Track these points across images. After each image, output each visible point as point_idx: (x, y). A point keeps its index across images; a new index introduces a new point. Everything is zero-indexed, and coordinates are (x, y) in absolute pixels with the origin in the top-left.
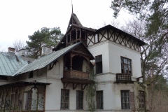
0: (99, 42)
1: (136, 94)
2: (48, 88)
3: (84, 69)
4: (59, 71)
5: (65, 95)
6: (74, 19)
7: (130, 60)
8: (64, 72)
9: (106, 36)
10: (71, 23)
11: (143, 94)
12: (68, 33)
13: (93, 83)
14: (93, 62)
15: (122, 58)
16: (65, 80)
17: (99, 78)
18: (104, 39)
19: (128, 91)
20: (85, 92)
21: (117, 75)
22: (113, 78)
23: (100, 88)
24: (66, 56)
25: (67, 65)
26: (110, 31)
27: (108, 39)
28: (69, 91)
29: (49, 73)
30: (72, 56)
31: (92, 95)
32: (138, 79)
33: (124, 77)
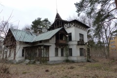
0: (70, 27)
1: (86, 50)
2: (50, 47)
3: (64, 39)
5: (56, 50)
6: (58, 16)
7: (83, 35)
8: (56, 41)
9: (73, 24)
11: (89, 50)
12: (55, 22)
13: (68, 45)
14: (67, 36)
15: (80, 34)
16: (57, 44)
17: (70, 43)
18: (72, 26)
19: (83, 48)
20: (64, 49)
21: (78, 41)
22: (76, 43)
23: (71, 47)
26: (75, 22)
27: (74, 26)
28: (58, 49)
29: (50, 41)
30: (60, 33)
32: (86, 43)
33: (81, 43)
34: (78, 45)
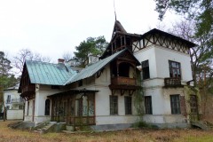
0: (144, 47)
1: (187, 98)
2: (97, 95)
3: (131, 76)
4: (106, 79)
5: (114, 101)
6: (118, 27)
7: (179, 64)
8: (112, 79)
9: (152, 40)
10: (115, 30)
11: (194, 98)
12: (112, 41)
13: (141, 88)
14: (140, 67)
15: (170, 62)
16: (113, 87)
17: (147, 83)
18: (150, 44)
19: (178, 95)
20: (133, 98)
21: (166, 79)
22: (162, 83)
23: (148, 93)
24: (112, 64)
25: (113, 72)
26: (155, 35)
27: (154, 43)
28: (117, 97)
29: (98, 81)
30: (118, 63)
31: (141, 101)
32: (188, 83)
33: (173, 81)
34: (166, 86)
